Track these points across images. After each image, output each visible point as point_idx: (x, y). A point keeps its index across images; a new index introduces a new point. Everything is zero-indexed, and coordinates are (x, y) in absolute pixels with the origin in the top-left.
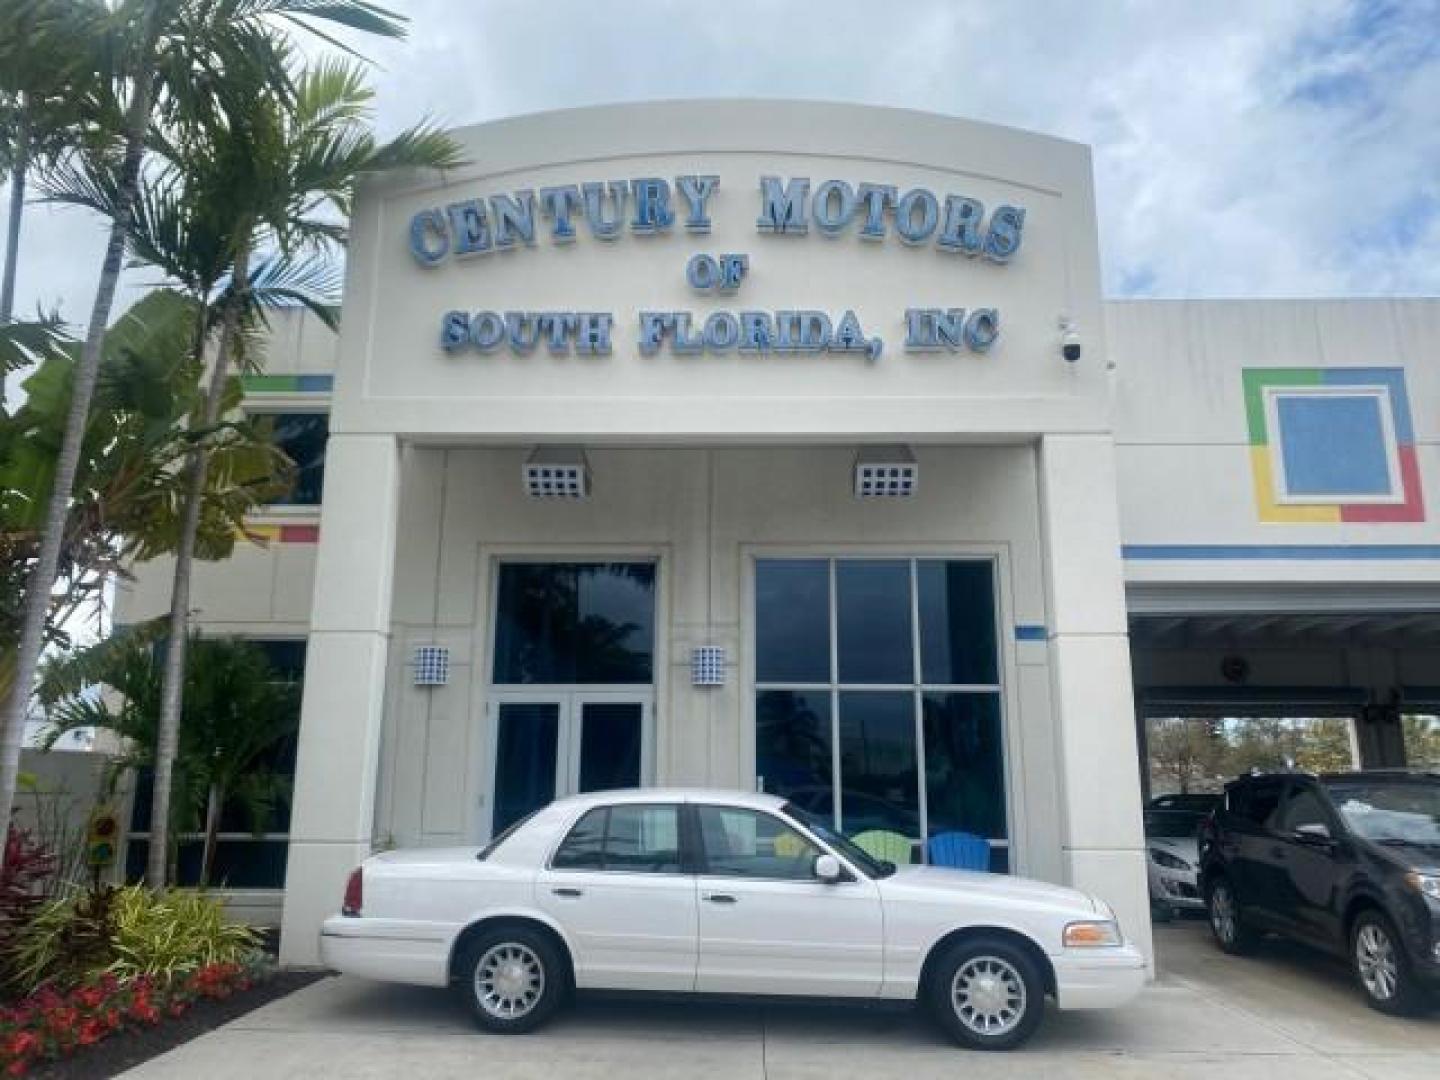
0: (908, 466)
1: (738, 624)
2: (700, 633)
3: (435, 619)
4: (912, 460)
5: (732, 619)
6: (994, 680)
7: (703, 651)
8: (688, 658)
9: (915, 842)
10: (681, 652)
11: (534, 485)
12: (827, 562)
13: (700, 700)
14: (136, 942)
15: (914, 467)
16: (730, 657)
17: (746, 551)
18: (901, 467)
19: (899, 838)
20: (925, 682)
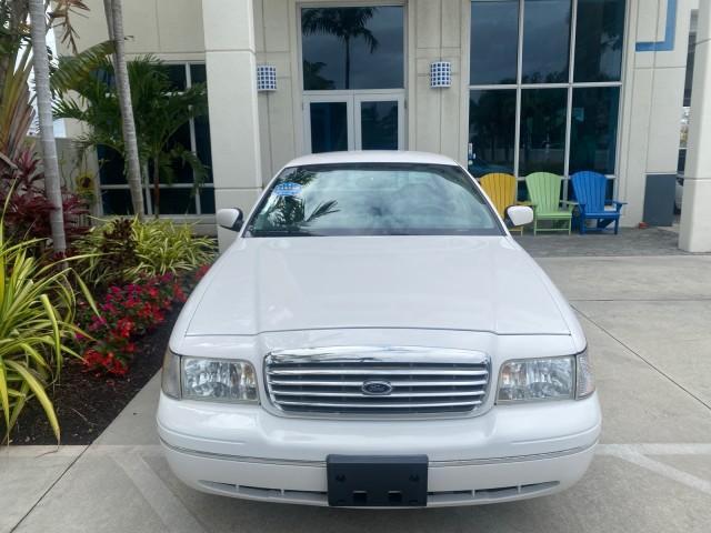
1: (460, 47)
2: (435, 53)
3: (265, 48)
5: (456, 44)
6: (619, 79)
7: (439, 65)
8: (428, 71)
9: (562, 178)
10: (423, 67)
13: (435, 97)
14: (148, 252)
16: (454, 69)
19: (553, 175)
20: (575, 81)
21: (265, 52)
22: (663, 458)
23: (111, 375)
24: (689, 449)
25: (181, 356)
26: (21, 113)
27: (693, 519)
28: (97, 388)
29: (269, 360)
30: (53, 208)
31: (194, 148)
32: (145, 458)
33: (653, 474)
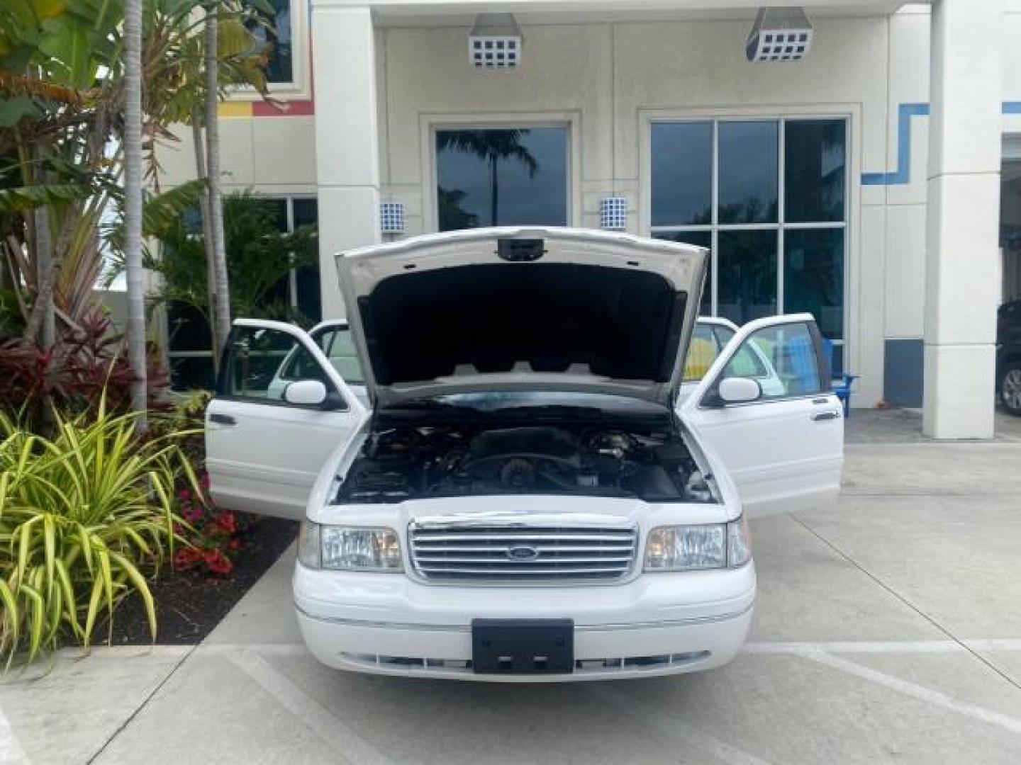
0: (804, 31)
1: (638, 178)
2: (606, 187)
3: (389, 179)
4: (809, 26)
5: (633, 175)
6: (841, 219)
7: (611, 202)
8: (597, 209)
10: (591, 203)
11: (478, 56)
12: (711, 123)
15: (809, 33)
16: (631, 206)
17: (643, 116)
18: (798, 32)
20: (787, 220)
21: (389, 184)
22: (848, 656)
23: (213, 574)
24: (878, 647)
25: (321, 525)
26: (89, 261)
27: (867, 709)
28: (198, 588)
29: (413, 527)
30: (137, 379)
31: (294, 302)
32: (263, 657)
33: (832, 669)
